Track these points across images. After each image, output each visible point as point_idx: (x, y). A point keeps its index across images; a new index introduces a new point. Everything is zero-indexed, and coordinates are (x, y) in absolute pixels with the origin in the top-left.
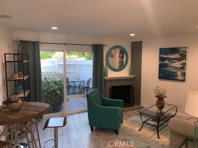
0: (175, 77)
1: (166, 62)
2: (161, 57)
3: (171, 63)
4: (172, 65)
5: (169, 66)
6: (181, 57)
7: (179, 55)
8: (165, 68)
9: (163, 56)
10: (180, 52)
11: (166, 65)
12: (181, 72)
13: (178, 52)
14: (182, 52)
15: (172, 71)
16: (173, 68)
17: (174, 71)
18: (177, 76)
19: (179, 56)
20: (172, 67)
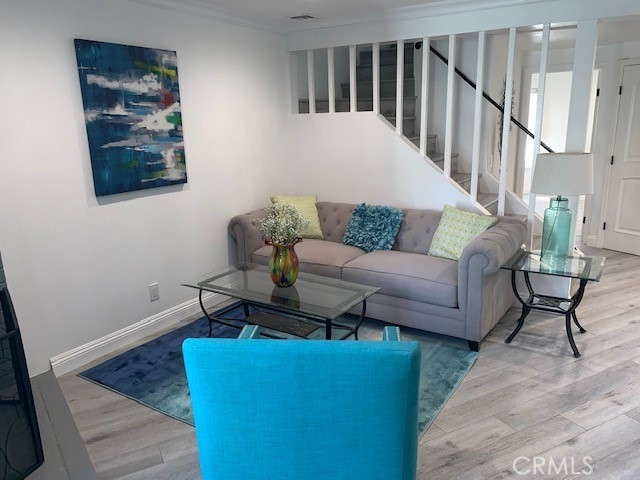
0: (159, 176)
1: (119, 110)
2: (95, 86)
3: (139, 113)
4: (141, 125)
5: (134, 128)
6: (168, 91)
7: (158, 82)
8: (120, 139)
9: (102, 81)
10: (160, 70)
11: (122, 128)
12: (175, 152)
13: (156, 69)
14: (166, 71)
15: (147, 151)
16: (146, 138)
17: (153, 148)
18: (162, 167)
19: (160, 86)
20: (144, 131)
